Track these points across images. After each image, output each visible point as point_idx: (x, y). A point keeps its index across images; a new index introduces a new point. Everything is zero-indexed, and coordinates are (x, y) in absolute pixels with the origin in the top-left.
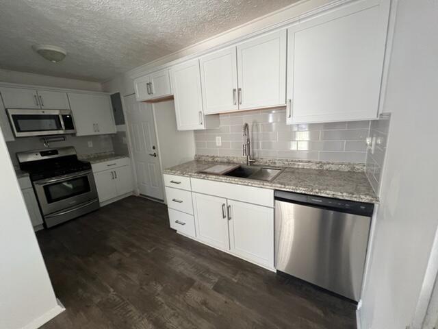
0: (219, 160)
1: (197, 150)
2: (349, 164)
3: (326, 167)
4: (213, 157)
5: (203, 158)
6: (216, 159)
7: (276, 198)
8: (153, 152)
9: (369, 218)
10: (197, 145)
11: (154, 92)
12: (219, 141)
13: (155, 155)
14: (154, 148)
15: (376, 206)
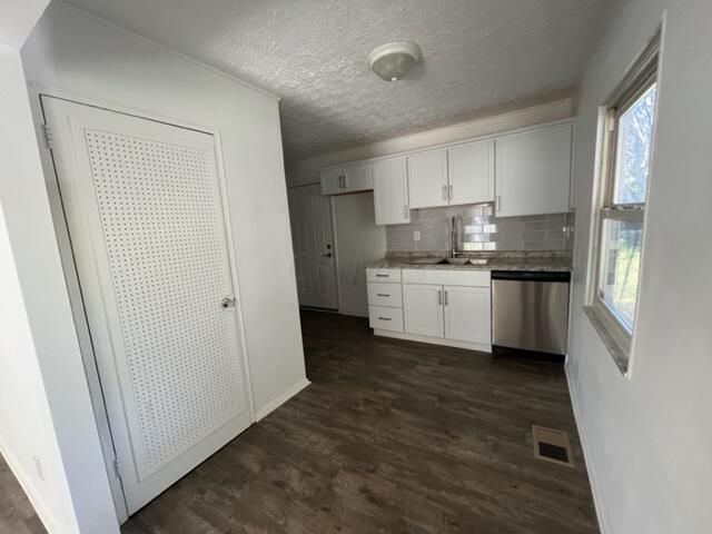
0: (418, 255)
1: (389, 246)
2: (550, 251)
3: (530, 255)
4: (411, 253)
5: (397, 255)
6: (414, 255)
7: (493, 278)
8: (327, 252)
9: (566, 284)
10: (389, 241)
11: (347, 185)
12: (417, 236)
13: (329, 255)
14: (329, 247)
15: (572, 274)
